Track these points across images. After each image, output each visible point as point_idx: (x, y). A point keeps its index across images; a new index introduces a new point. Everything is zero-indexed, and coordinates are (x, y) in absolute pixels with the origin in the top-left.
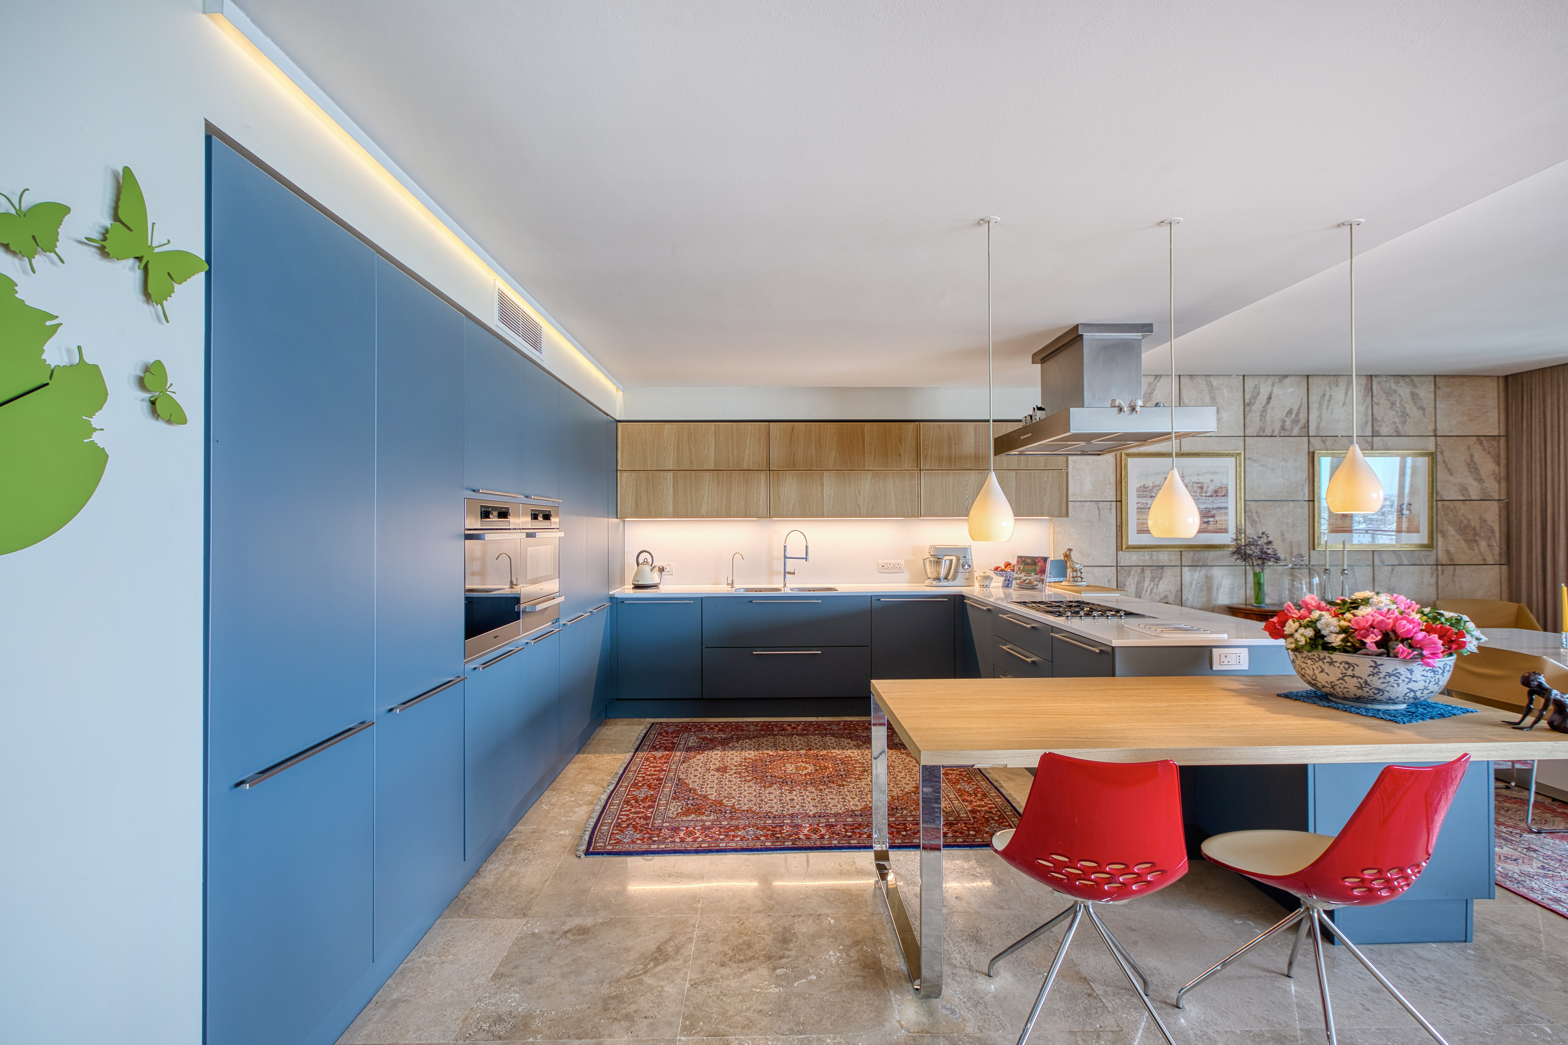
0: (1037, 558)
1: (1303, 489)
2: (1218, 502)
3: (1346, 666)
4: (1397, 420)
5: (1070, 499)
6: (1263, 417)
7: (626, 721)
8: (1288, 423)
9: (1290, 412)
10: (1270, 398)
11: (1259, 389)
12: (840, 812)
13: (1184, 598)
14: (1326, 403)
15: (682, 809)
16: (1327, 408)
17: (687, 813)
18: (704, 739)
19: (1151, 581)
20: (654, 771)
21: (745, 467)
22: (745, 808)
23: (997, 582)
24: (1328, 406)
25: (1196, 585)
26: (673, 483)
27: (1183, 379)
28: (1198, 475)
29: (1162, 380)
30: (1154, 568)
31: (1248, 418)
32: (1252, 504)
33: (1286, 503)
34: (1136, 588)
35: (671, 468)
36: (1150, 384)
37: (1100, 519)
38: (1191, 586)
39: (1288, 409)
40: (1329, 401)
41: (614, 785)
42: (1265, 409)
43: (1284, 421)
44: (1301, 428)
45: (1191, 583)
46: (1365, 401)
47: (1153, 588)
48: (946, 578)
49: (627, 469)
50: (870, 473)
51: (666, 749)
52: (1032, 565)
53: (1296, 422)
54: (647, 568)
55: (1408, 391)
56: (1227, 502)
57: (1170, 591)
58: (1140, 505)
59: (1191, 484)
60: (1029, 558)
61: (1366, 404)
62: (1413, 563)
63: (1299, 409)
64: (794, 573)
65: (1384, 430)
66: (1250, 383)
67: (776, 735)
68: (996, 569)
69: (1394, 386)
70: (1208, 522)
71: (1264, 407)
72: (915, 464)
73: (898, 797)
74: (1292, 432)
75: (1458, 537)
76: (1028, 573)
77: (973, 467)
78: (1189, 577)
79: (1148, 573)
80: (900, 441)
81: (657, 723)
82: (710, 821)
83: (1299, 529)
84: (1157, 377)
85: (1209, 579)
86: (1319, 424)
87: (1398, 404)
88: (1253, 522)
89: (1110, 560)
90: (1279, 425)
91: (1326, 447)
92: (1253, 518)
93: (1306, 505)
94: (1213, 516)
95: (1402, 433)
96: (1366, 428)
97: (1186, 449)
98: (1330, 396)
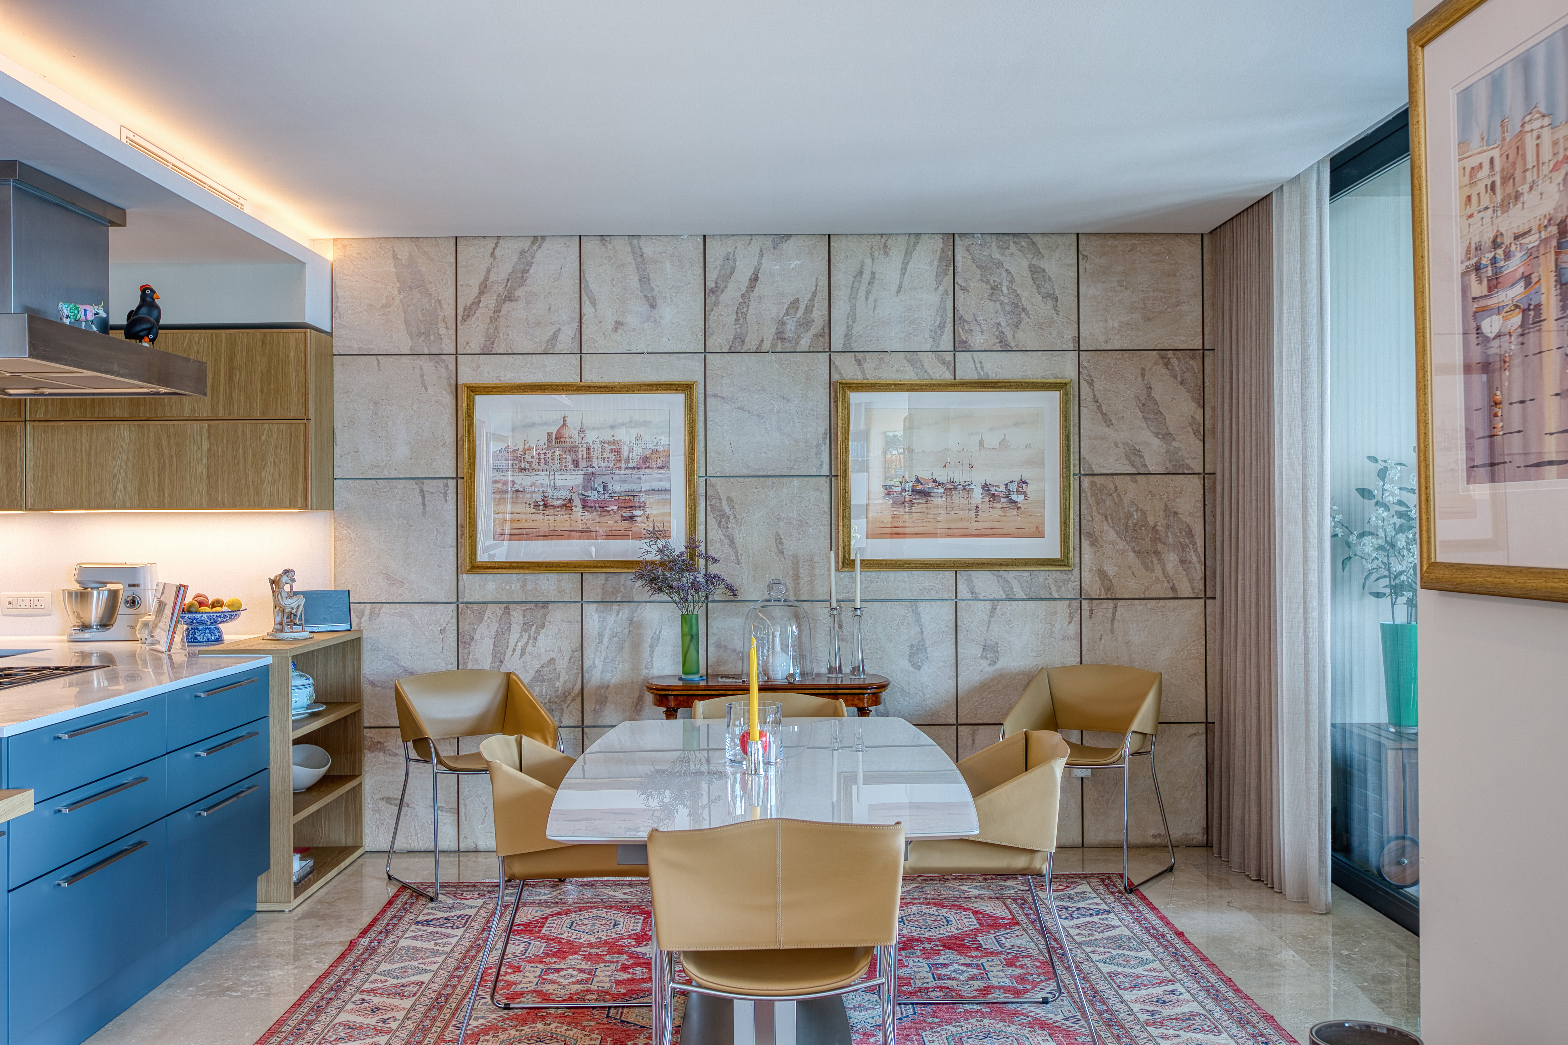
1: (818, 454)
2: (648, 480)
4: (1002, 321)
5: (338, 476)
6: (741, 315)
8: (791, 326)
9: (795, 304)
10: (755, 279)
11: (735, 261)
13: (587, 663)
14: (863, 288)
16: (867, 298)
19: (523, 630)
24: (868, 293)
25: (610, 639)
27: (587, 246)
28: (613, 427)
29: (545, 245)
30: (529, 606)
31: (712, 318)
32: (718, 482)
33: (784, 480)
34: (495, 645)
36: (523, 252)
37: (424, 513)
38: (601, 641)
39: (791, 299)
40: (870, 283)
42: (745, 300)
43: (783, 323)
44: (816, 336)
45: (600, 635)
46: (939, 283)
47: (527, 643)
53: (805, 324)
55: (1025, 264)
56: (669, 480)
57: (560, 651)
58: (499, 485)
59: (598, 444)
61: (941, 289)
62: (1033, 595)
63: (812, 299)
65: (977, 340)
66: (716, 250)
69: (997, 255)
70: (631, 518)
71: (743, 296)
74: (797, 343)
75: (1121, 545)
78: (596, 622)
79: (517, 616)
83: (811, 530)
84: (537, 239)
85: (635, 627)
86: (849, 328)
87: (1004, 289)
88: (722, 516)
89: (444, 591)
90: (773, 330)
91: (863, 373)
92: (721, 510)
93: (824, 483)
94: (641, 507)
95: (1012, 344)
96: (941, 335)
97: (590, 377)
98: (873, 273)
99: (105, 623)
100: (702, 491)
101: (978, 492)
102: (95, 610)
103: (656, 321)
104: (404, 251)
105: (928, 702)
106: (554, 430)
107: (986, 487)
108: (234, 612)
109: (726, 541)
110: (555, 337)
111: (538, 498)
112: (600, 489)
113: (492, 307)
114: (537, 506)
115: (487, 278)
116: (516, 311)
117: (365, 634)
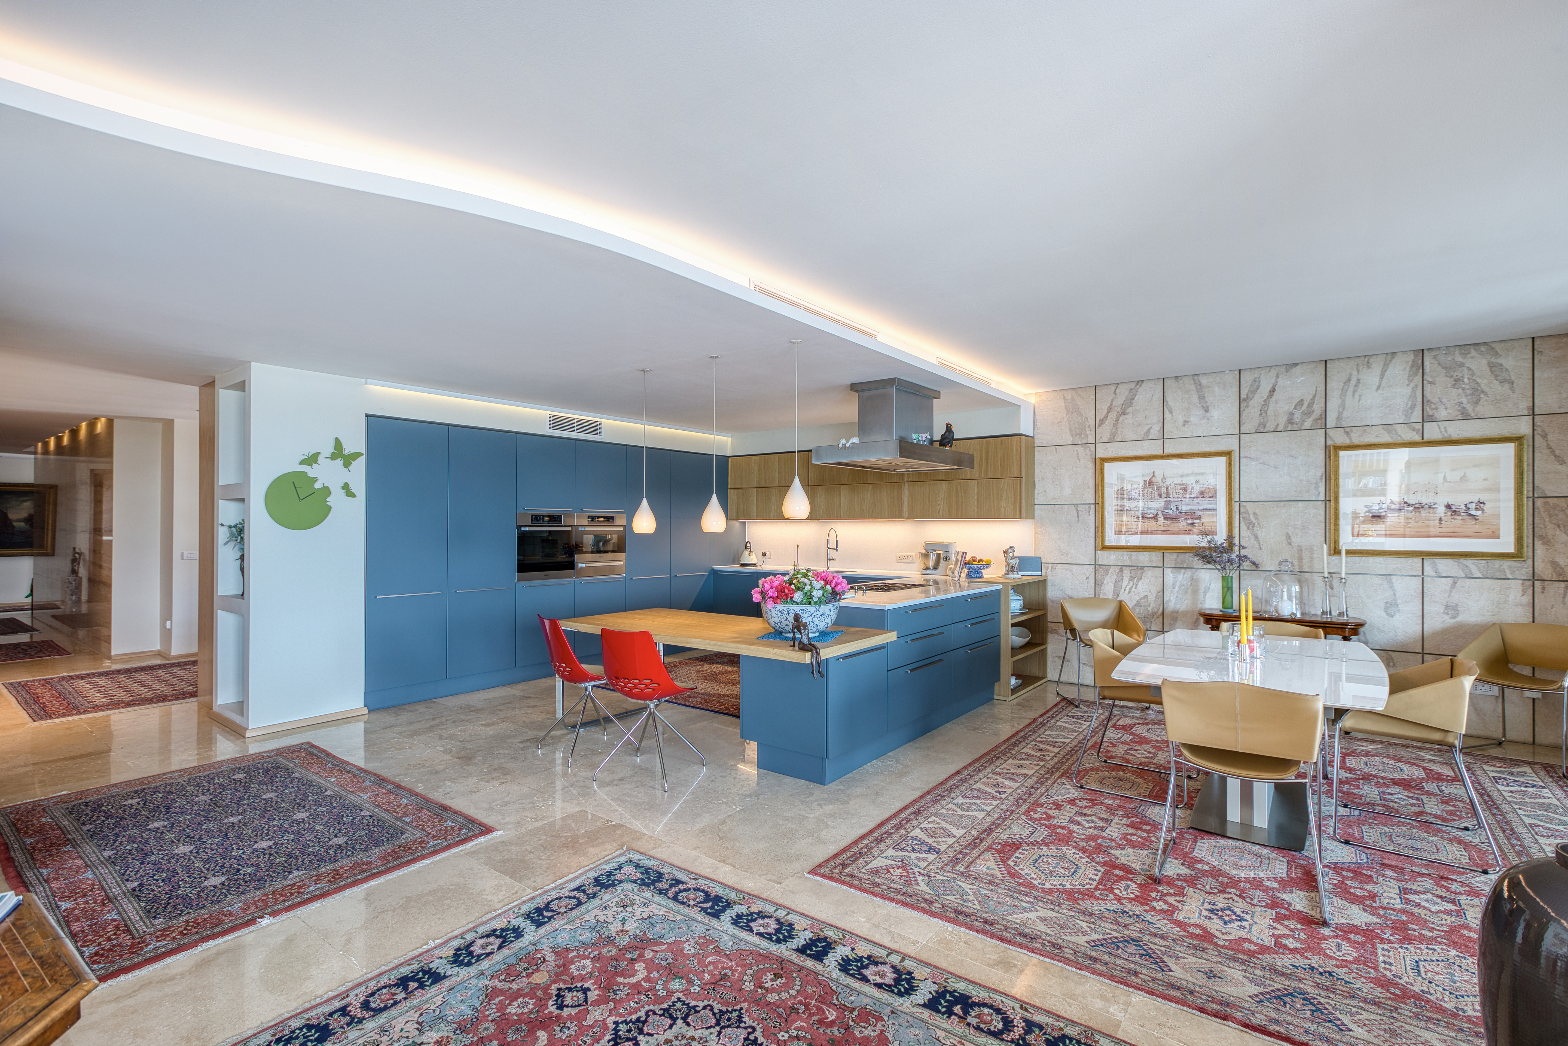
1: (1316, 488)
2: (1204, 504)
4: (1464, 400)
5: (1037, 503)
6: (1263, 411)
8: (1297, 416)
9: (1301, 402)
10: (1273, 390)
13: (1166, 599)
14: (1351, 389)
16: (1353, 395)
19: (1130, 580)
24: (1354, 392)
25: (1180, 587)
26: (757, 496)
27: (1167, 383)
28: (1182, 476)
29: (1144, 385)
30: (1133, 568)
31: (1244, 415)
33: (1292, 503)
34: (1114, 587)
35: (756, 486)
36: (1131, 390)
37: (1078, 521)
38: (1174, 588)
39: (1298, 400)
40: (1356, 386)
42: (1266, 403)
43: (1292, 414)
44: (1316, 420)
46: (1411, 381)
47: (1132, 587)
49: (733, 487)
50: (871, 486)
53: (1308, 413)
54: (747, 553)
55: (1484, 362)
56: (1216, 504)
57: (1150, 592)
59: (1173, 485)
61: (1412, 385)
62: (1489, 576)
63: (1313, 399)
64: (835, 560)
65: (1442, 413)
69: (1459, 359)
70: (1193, 524)
71: (1265, 401)
74: (1302, 425)
78: (1171, 579)
79: (1127, 573)
83: (1311, 531)
84: (1139, 382)
85: (1195, 582)
86: (1340, 414)
87: (1466, 380)
88: (1250, 523)
89: (1088, 558)
90: (1285, 418)
91: (1350, 439)
92: (1249, 520)
93: (1321, 505)
94: (1199, 518)
95: (1473, 414)
96: (1412, 413)
97: (1168, 451)
98: (1358, 380)
99: (935, 568)
100: (1237, 509)
101: (1441, 511)
102: (931, 562)
103: (1208, 419)
104: (1069, 395)
105: (1399, 638)
106: (1148, 479)
107: (1448, 507)
108: (988, 565)
109: (1253, 537)
110: (1149, 431)
111: (1139, 514)
112: (1174, 508)
113: (1114, 419)
114: (1138, 517)
115: (1111, 405)
116: (1128, 419)
117: (1049, 578)
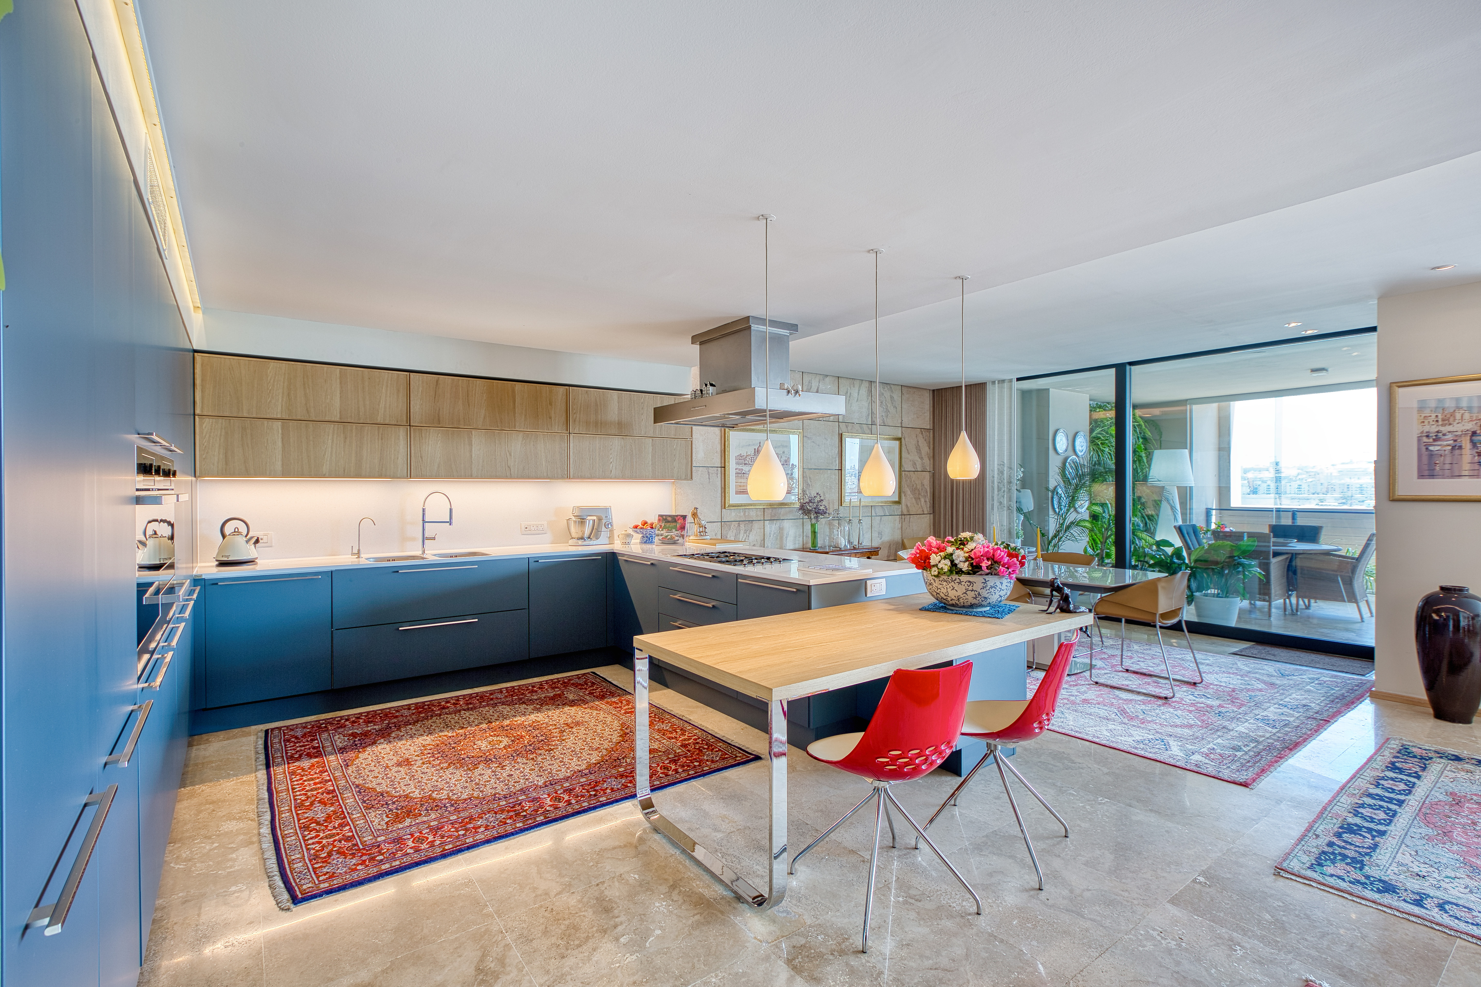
0: (677, 516)
1: (835, 461)
3: (969, 584)
4: (883, 414)
5: (694, 464)
7: (222, 734)
11: (811, 384)
12: (568, 775)
15: (387, 816)
17: (397, 819)
18: (354, 735)
19: (745, 533)
20: (315, 784)
21: (380, 420)
22: (464, 796)
23: (637, 538)
25: (773, 535)
26: (282, 434)
32: (808, 471)
33: (825, 471)
35: (279, 416)
37: (709, 482)
38: (770, 536)
40: (850, 397)
41: (269, 813)
45: (770, 533)
48: (589, 538)
49: (210, 414)
50: (521, 434)
51: (310, 756)
52: (673, 522)
54: (241, 540)
55: (889, 394)
58: (738, 471)
60: (670, 516)
62: (891, 514)
64: (434, 539)
65: (877, 421)
66: (806, 379)
67: (440, 715)
68: (636, 527)
69: (882, 390)
72: (565, 428)
73: (612, 748)
75: (912, 496)
76: (669, 530)
77: (616, 433)
78: (769, 529)
79: (742, 526)
80: (551, 404)
81: (272, 730)
82: (434, 820)
83: (833, 490)
87: (884, 403)
88: (808, 485)
89: (716, 516)
91: (848, 430)
92: (808, 482)
93: (836, 472)
95: (886, 423)
96: (868, 418)
98: (851, 393)
102: (587, 531)
